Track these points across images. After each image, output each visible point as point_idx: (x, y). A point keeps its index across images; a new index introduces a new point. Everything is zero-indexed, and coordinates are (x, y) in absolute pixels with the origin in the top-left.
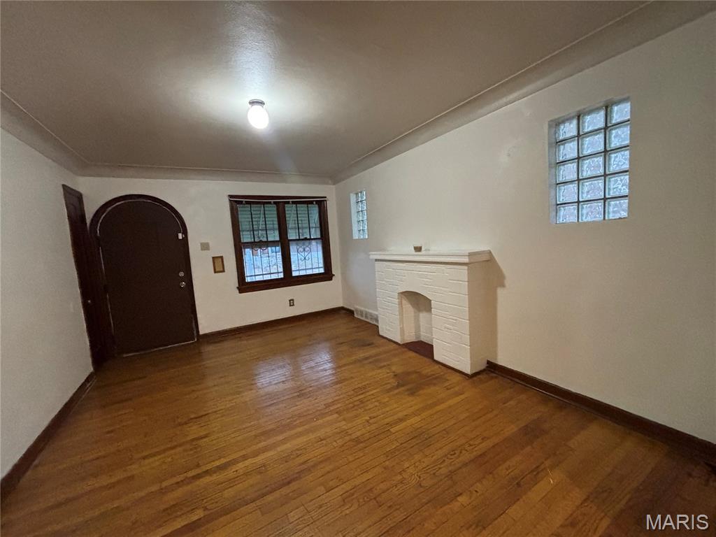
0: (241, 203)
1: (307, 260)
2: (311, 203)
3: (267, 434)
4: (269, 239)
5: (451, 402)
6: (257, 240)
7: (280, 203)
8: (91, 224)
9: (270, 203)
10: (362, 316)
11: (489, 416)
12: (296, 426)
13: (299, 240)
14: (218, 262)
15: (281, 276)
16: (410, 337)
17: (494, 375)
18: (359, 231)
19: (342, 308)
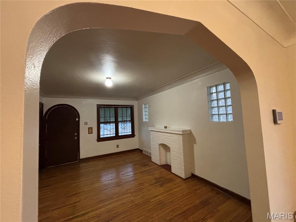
0: (101, 107)
1: (125, 129)
2: (128, 107)
3: (102, 201)
4: (111, 121)
5: (176, 190)
6: (106, 121)
7: (116, 108)
8: (45, 115)
9: (112, 107)
10: (146, 153)
11: (189, 196)
12: (114, 198)
13: (123, 121)
14: (90, 130)
15: (114, 135)
16: (163, 163)
17: (194, 179)
18: (145, 119)
19: (138, 149)
